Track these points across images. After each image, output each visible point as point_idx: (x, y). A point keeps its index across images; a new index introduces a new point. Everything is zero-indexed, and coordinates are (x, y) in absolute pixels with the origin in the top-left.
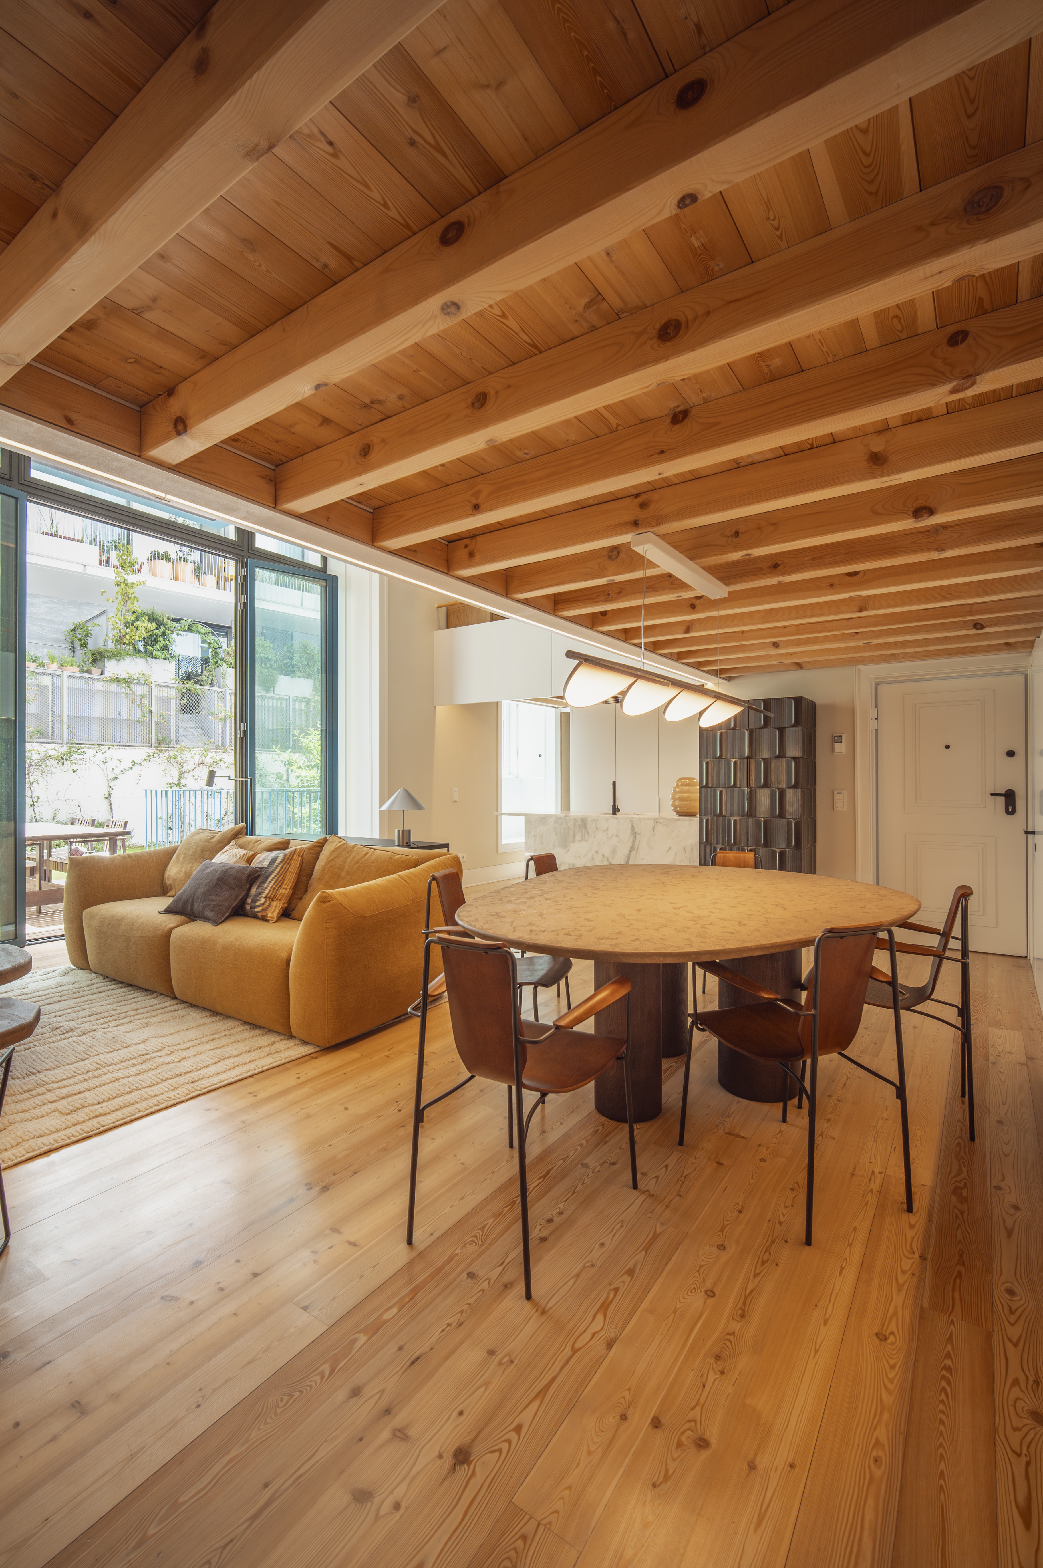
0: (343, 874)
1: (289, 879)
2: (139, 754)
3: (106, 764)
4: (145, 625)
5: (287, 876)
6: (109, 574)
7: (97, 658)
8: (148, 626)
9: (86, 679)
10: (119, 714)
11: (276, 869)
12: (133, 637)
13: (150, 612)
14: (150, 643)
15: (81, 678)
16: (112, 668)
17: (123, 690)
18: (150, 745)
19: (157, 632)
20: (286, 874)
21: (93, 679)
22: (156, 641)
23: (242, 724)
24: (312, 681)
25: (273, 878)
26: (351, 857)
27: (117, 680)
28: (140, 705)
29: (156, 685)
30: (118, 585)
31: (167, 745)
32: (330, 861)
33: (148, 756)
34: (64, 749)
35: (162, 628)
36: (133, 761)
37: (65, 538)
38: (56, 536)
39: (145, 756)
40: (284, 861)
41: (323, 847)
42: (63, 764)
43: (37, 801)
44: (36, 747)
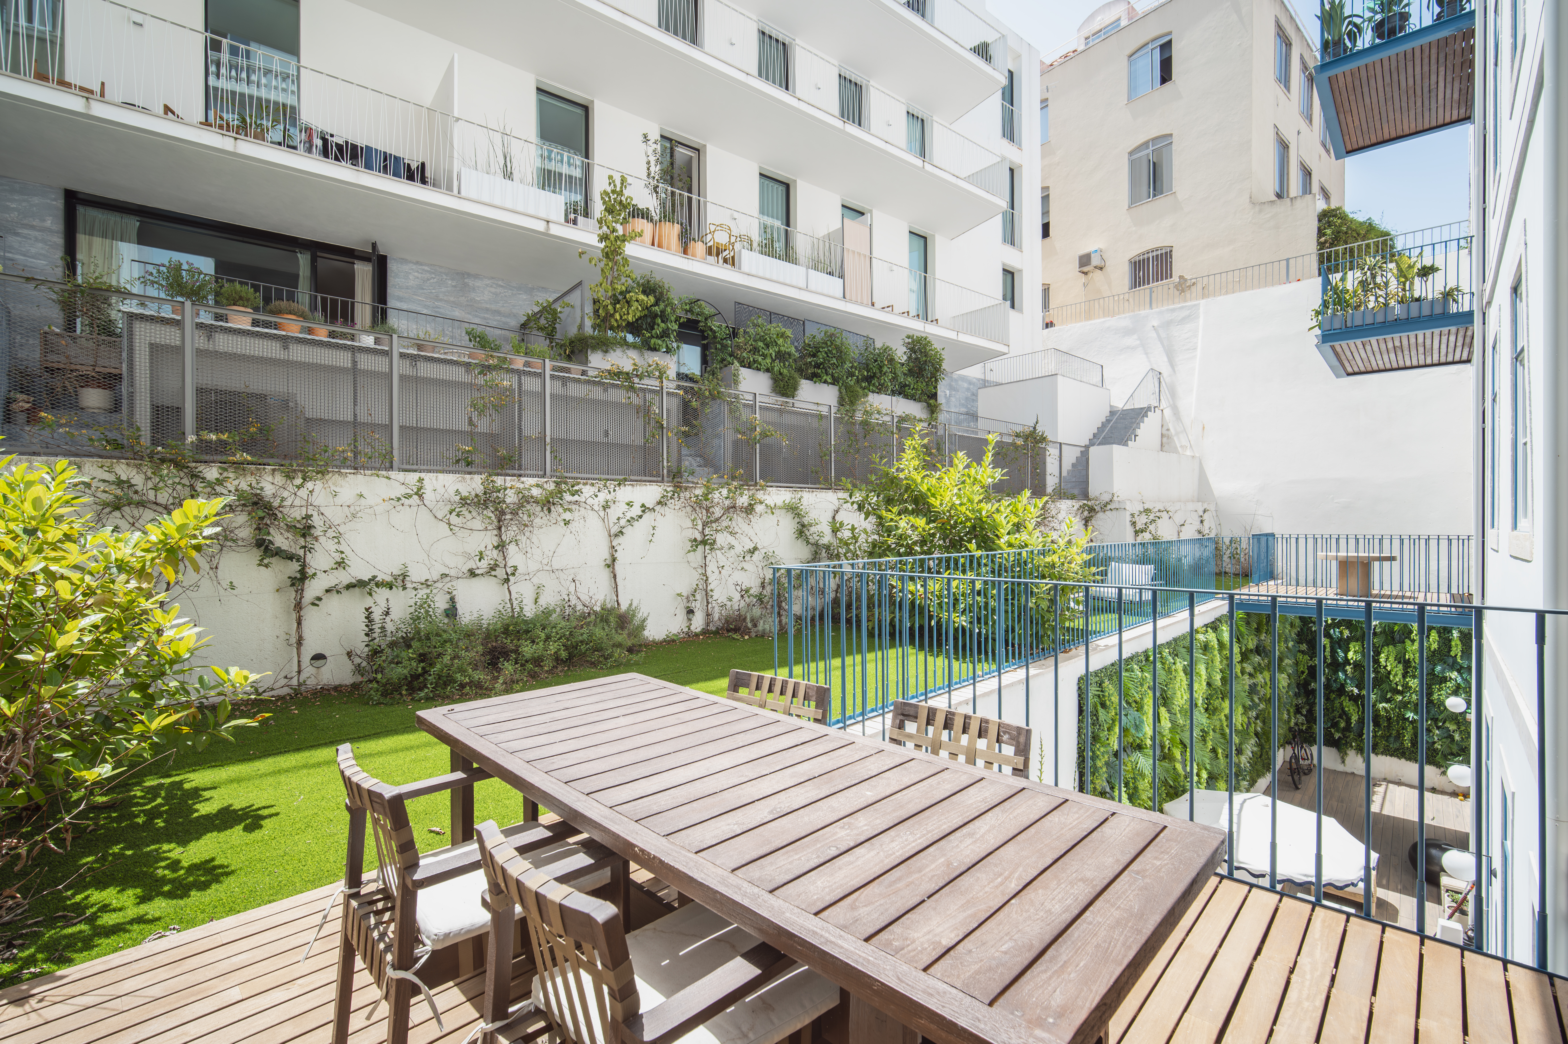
2: (650, 493)
3: (609, 510)
4: (640, 298)
7: (575, 351)
8: (642, 300)
9: (563, 379)
10: (607, 434)
12: (624, 317)
13: (645, 281)
14: (645, 327)
15: (557, 378)
16: (598, 361)
18: (662, 479)
19: (657, 309)
21: (573, 379)
22: (652, 324)
24: (837, 388)
33: (665, 497)
34: (549, 486)
35: (661, 305)
36: (643, 506)
39: (658, 497)
42: (549, 510)
43: (513, 574)
44: (509, 481)
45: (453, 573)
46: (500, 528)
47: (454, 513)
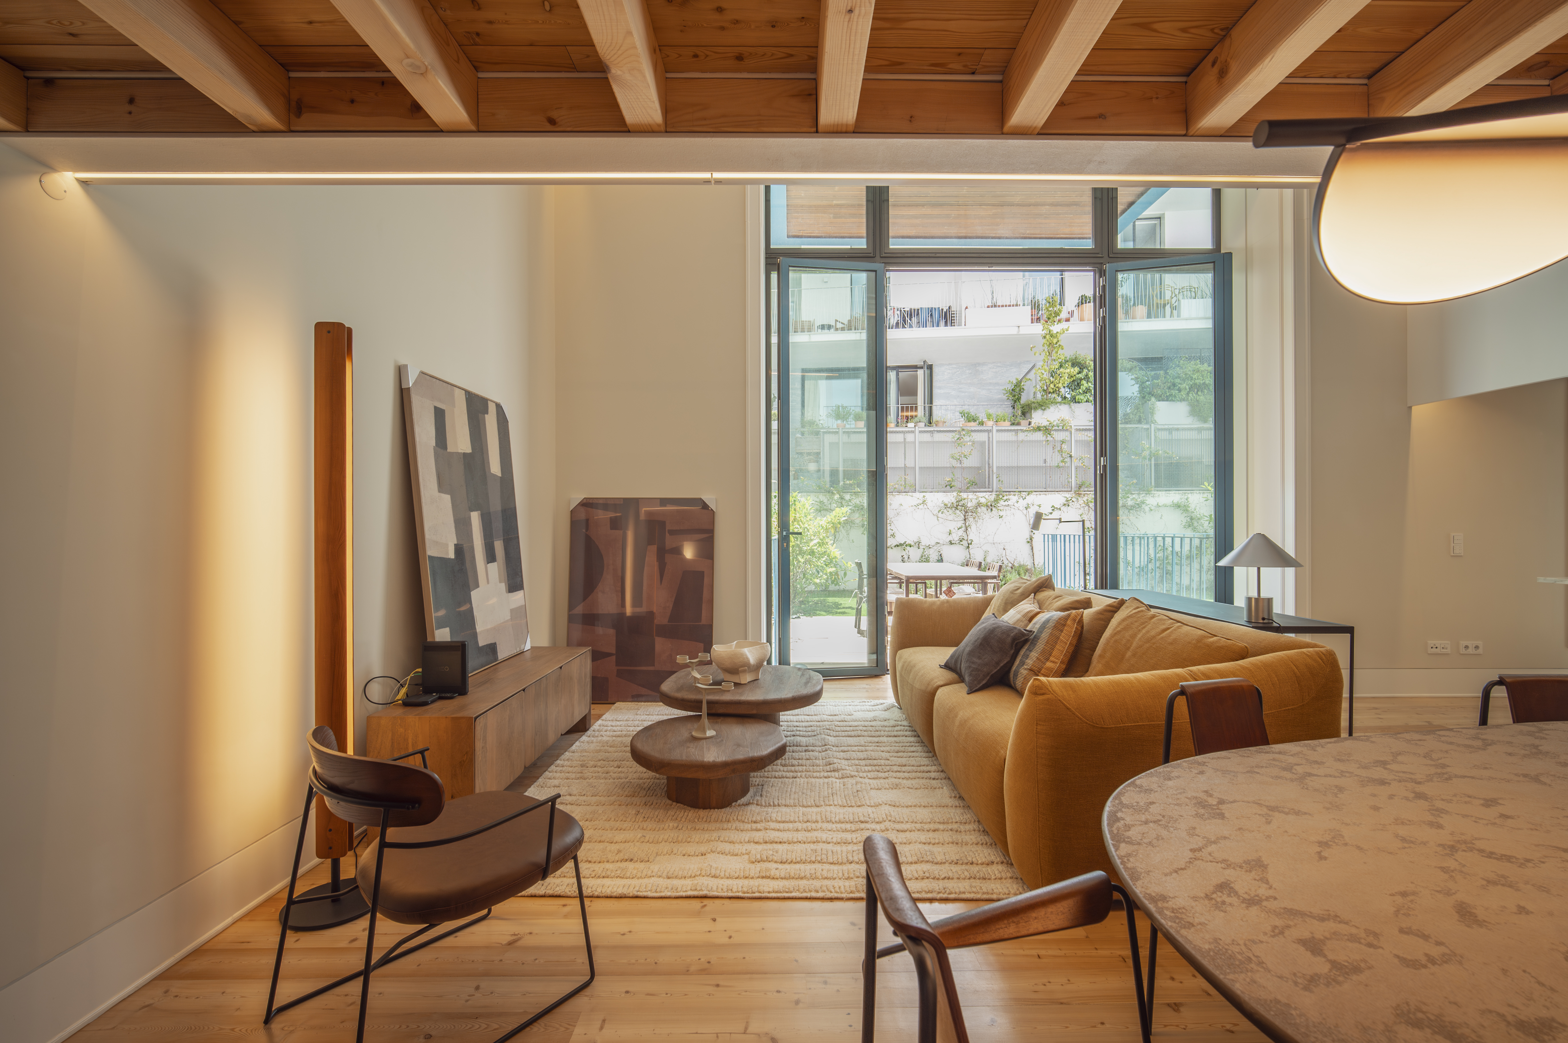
0: (1129, 654)
1: (1059, 650)
2: (1059, 498)
3: (1028, 510)
4: (1068, 371)
5: (1057, 647)
6: (1038, 329)
7: (1026, 411)
8: (1070, 371)
9: (1016, 431)
10: (1045, 461)
11: (1045, 636)
12: (1057, 385)
13: (1074, 357)
14: (1073, 388)
15: (1011, 430)
16: (1039, 418)
17: (1044, 438)
18: (1070, 489)
19: (1080, 376)
20: (1056, 643)
21: (1022, 430)
22: (1079, 385)
23: (1102, 458)
25: (1040, 646)
26: (1144, 631)
27: (1039, 429)
28: (1061, 451)
29: (1077, 430)
30: (1045, 337)
31: (1086, 489)
32: (1116, 633)
33: (1067, 501)
34: (993, 497)
35: (1085, 371)
36: (1053, 506)
37: (1003, 306)
38: (995, 306)
39: (1063, 501)
40: (1055, 626)
41: (1116, 612)
42: (992, 510)
43: (971, 544)
44: (971, 496)
45: (941, 542)
46: (965, 520)
47: (940, 512)
